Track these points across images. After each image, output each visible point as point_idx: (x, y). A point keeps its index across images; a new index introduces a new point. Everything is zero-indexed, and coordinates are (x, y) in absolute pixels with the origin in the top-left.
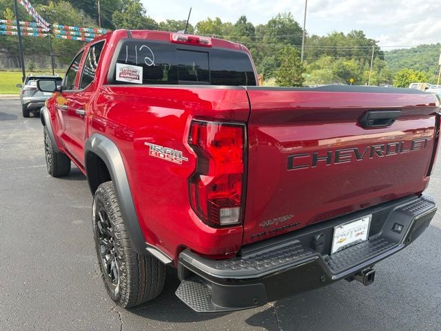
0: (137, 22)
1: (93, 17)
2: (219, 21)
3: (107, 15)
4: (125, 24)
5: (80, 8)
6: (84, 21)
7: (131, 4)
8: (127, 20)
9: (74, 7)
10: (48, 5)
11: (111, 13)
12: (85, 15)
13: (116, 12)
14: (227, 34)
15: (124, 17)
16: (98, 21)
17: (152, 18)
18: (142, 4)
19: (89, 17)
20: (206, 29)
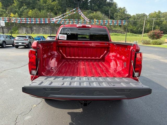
0: (123, 16)
1: (107, 16)
2: (159, 12)
3: (112, 15)
4: (118, 17)
5: (103, 13)
6: (104, 17)
7: (122, 10)
8: (119, 16)
9: (101, 13)
10: (94, 13)
11: (114, 14)
12: (105, 15)
13: (116, 13)
14: (164, 17)
15: (118, 15)
16: (109, 17)
17: (129, 14)
18: (126, 9)
19: (106, 16)
20: (153, 16)
